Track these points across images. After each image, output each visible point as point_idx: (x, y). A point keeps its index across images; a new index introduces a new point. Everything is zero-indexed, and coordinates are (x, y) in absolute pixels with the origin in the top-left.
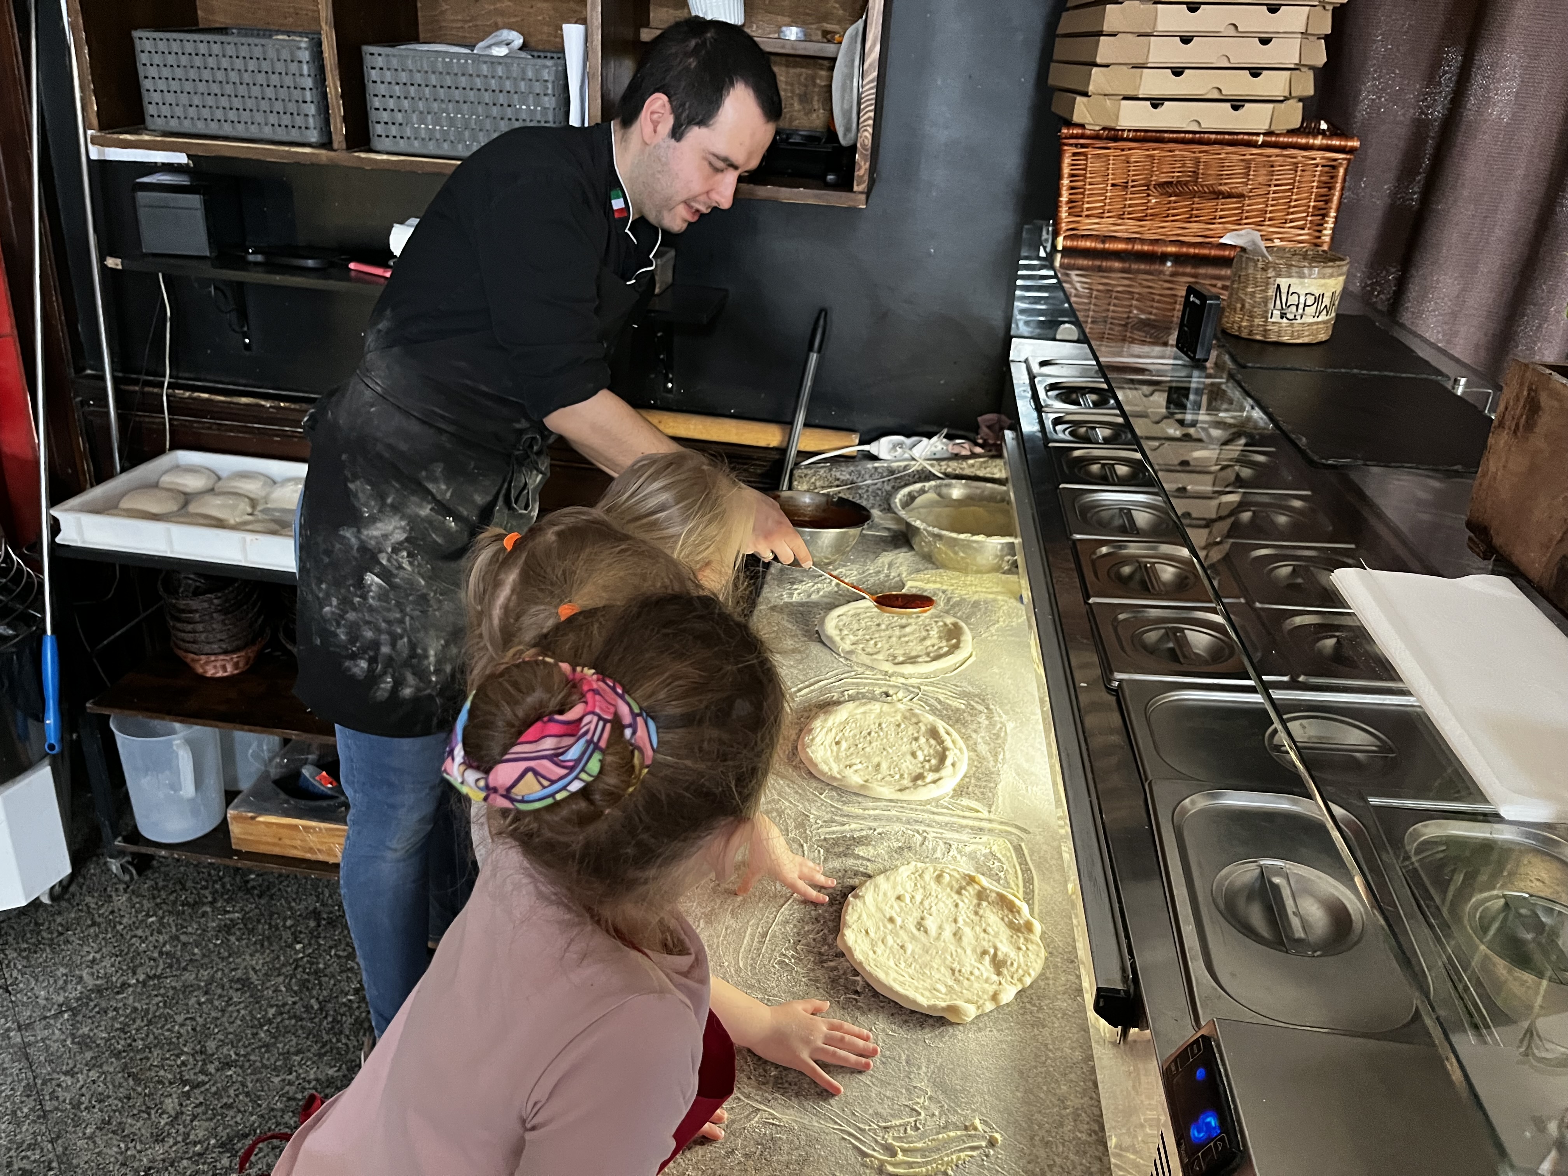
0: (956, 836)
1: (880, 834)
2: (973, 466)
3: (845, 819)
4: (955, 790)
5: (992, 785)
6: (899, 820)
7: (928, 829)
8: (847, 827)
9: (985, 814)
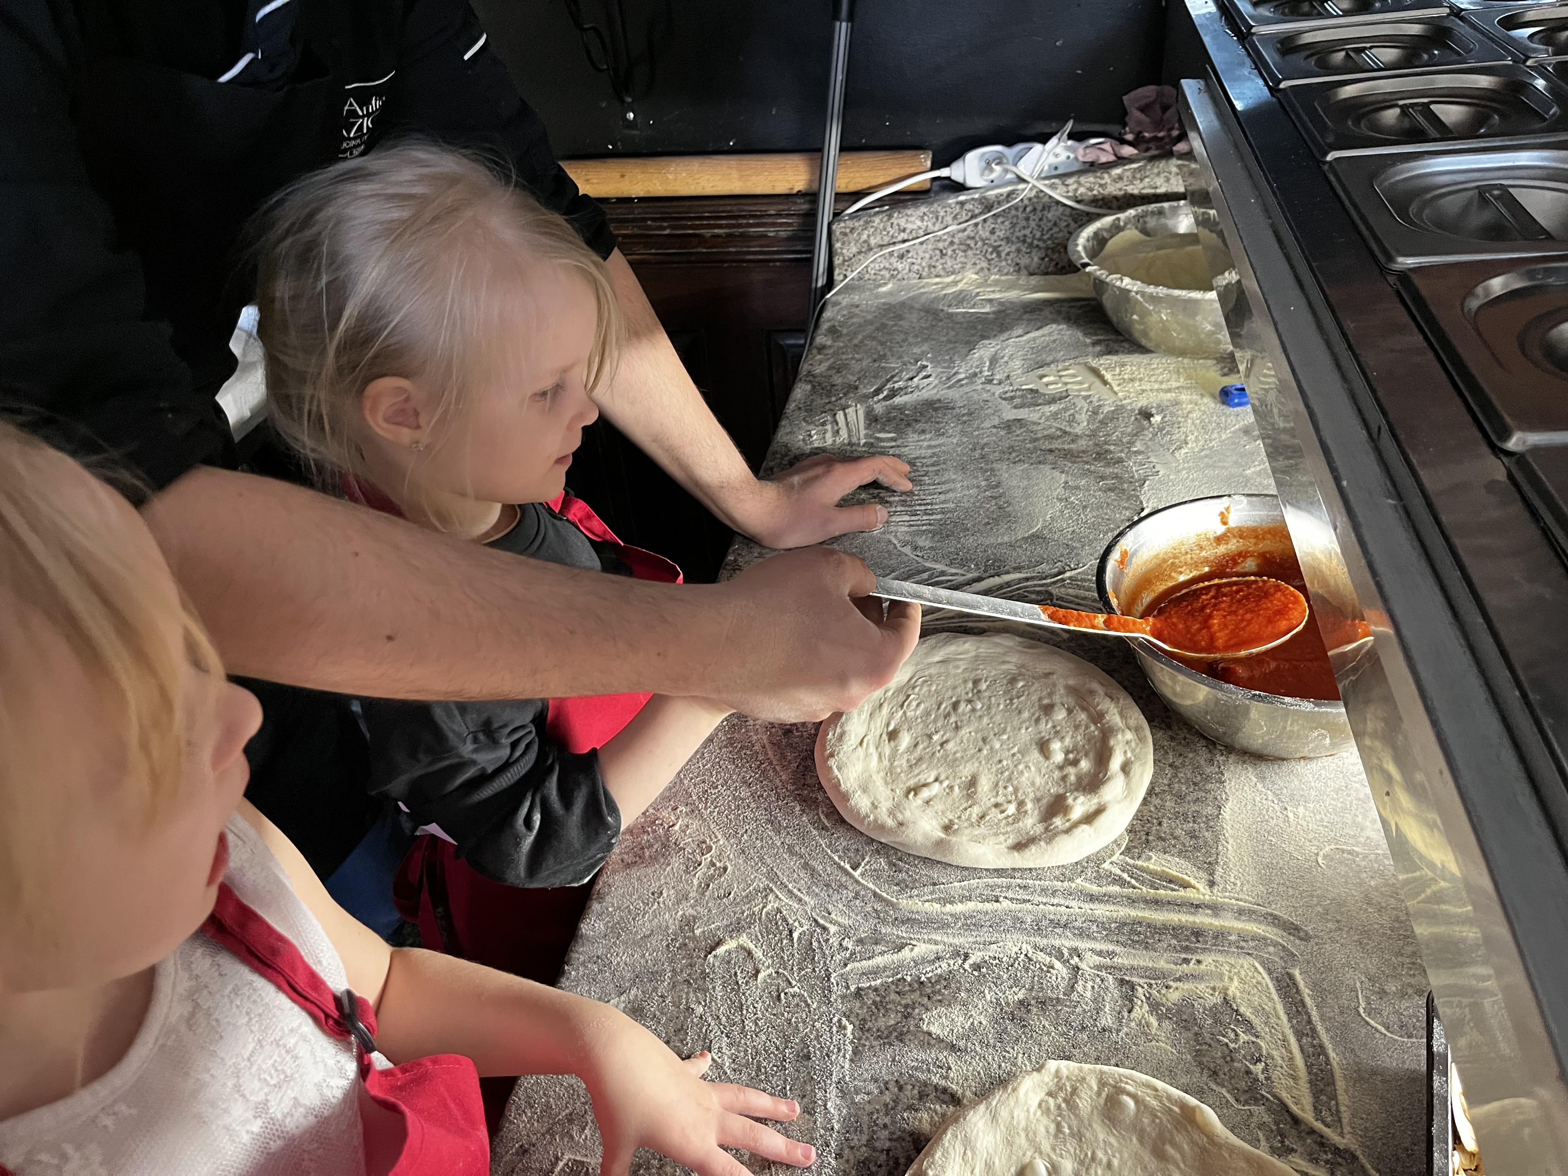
0: (1142, 959)
1: (977, 967)
2: (1120, 178)
3: (902, 932)
4: (1131, 830)
5: (1210, 810)
6: (1018, 922)
7: (1082, 945)
8: (906, 953)
9: (1201, 891)
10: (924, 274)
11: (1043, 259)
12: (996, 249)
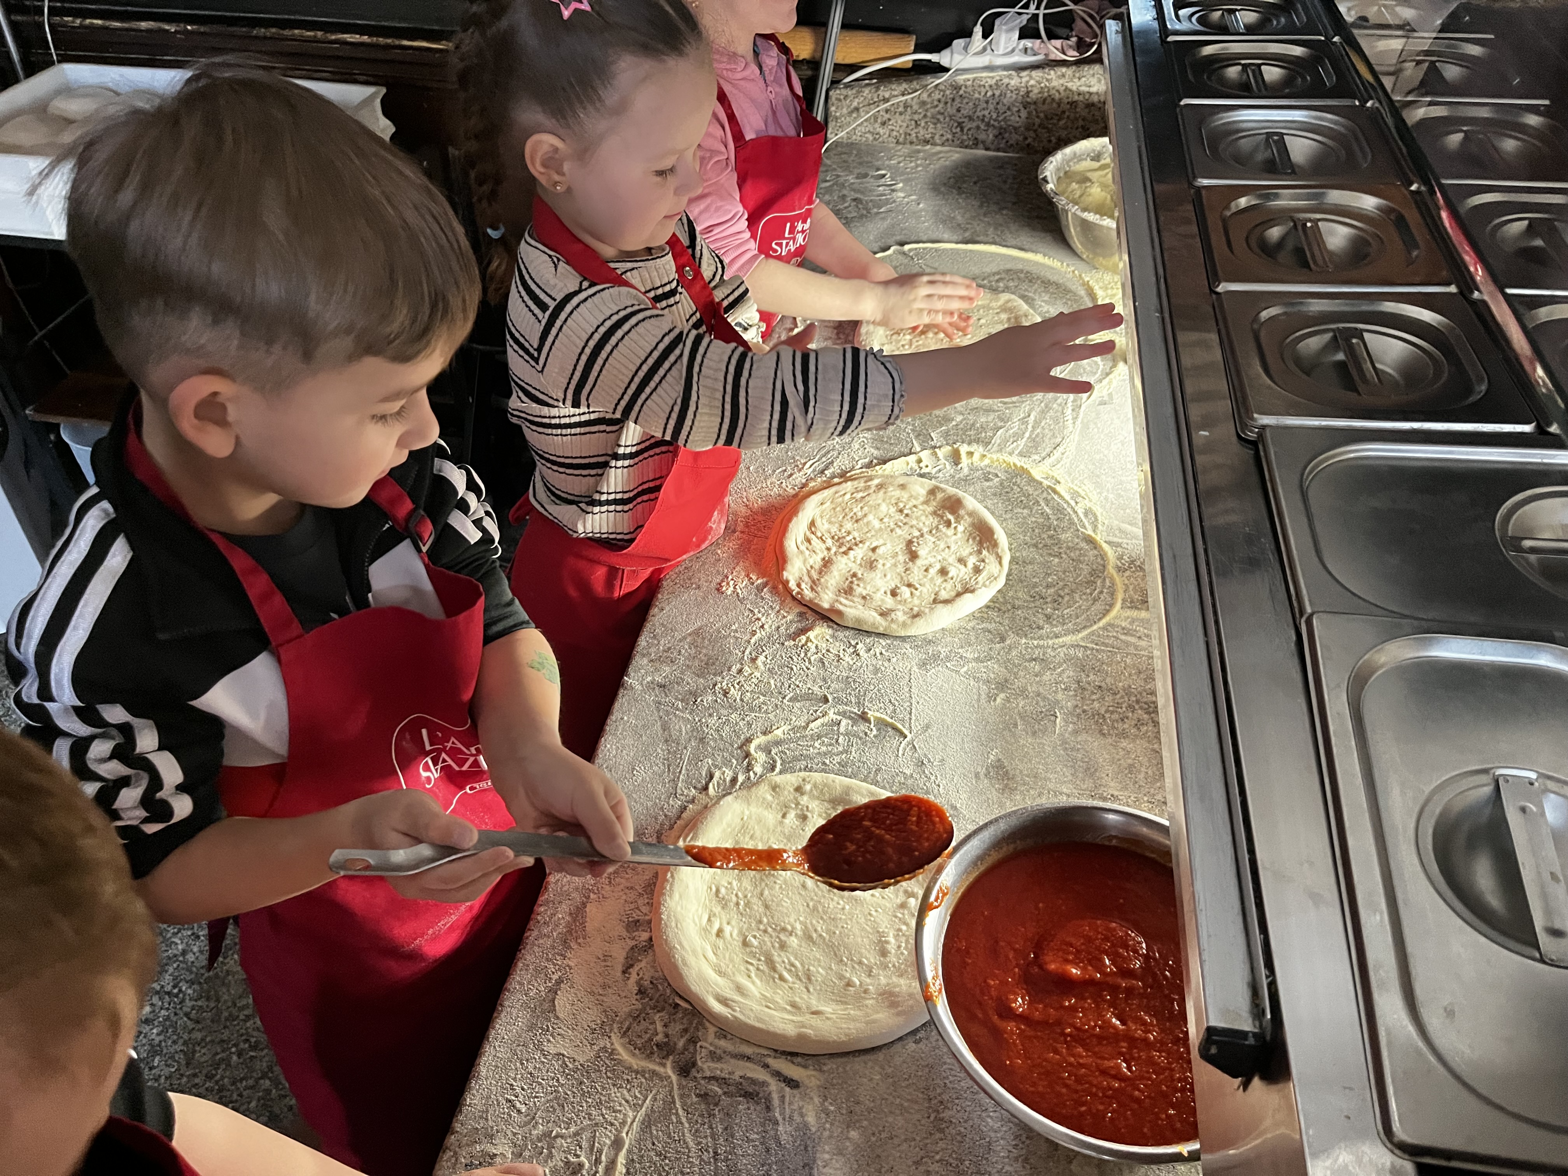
10: (901, 140)
11: (996, 137)
12: (960, 125)
